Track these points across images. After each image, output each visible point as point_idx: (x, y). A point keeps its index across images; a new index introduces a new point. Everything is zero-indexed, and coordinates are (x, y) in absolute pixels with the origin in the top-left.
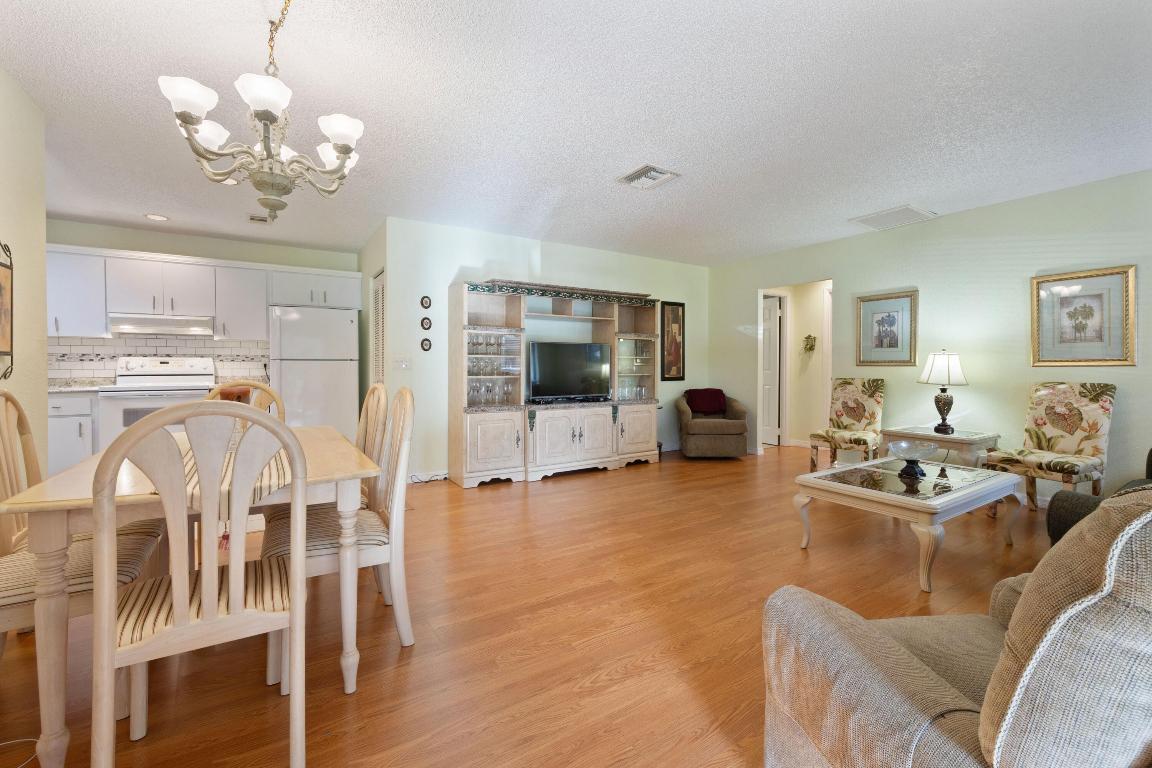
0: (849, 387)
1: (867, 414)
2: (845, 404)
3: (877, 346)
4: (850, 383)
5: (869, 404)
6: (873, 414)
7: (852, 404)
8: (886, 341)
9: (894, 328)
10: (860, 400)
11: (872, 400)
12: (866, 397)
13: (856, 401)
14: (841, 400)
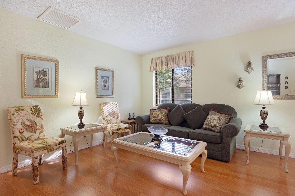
0: (23, 112)
1: (38, 127)
2: (23, 124)
3: (36, 86)
4: (23, 110)
5: (38, 120)
6: (42, 126)
7: (28, 123)
8: (42, 84)
9: (46, 78)
10: (32, 120)
11: (39, 119)
12: (35, 117)
13: (30, 120)
14: (20, 122)
